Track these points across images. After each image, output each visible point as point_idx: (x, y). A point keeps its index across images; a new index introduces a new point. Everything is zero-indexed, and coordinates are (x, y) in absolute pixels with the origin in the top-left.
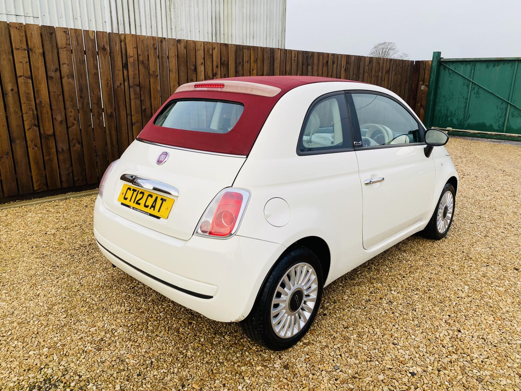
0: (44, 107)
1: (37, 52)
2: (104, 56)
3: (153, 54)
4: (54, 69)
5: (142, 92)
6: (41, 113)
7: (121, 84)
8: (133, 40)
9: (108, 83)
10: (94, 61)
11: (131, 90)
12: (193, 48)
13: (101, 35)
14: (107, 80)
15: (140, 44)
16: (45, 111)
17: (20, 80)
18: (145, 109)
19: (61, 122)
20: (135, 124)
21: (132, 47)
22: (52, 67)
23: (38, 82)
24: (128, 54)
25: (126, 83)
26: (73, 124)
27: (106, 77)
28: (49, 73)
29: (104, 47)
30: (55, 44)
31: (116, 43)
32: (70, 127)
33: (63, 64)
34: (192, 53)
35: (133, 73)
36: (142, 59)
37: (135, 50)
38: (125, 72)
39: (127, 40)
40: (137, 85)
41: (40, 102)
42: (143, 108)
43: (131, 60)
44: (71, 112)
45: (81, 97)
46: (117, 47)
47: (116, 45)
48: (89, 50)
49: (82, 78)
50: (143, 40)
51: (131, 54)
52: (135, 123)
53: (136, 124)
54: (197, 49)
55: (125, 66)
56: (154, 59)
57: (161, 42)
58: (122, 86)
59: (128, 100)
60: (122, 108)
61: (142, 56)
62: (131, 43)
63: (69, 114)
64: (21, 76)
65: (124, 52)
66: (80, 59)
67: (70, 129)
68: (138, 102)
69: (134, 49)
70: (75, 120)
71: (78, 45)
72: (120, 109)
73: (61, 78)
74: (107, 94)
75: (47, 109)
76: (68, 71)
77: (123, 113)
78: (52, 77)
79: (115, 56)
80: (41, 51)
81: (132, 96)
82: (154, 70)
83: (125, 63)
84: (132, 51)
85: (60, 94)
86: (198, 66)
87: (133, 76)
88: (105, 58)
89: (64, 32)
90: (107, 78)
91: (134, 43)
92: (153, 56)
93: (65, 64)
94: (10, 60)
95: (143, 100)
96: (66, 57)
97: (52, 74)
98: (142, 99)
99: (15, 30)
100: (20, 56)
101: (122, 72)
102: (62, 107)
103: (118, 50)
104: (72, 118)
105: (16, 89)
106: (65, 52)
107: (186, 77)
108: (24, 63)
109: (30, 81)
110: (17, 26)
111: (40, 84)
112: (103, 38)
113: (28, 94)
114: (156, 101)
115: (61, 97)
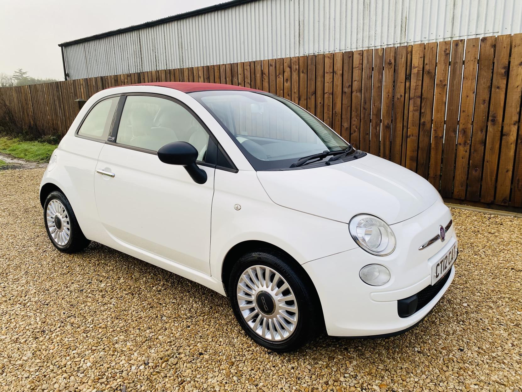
0: (337, 116)
1: (338, 73)
2: (388, 70)
3: (443, 62)
4: (348, 86)
5: (423, 104)
6: (335, 120)
7: (401, 96)
8: (420, 50)
9: (388, 95)
10: (379, 75)
11: (411, 102)
12: (507, 45)
13: (389, 51)
14: (388, 93)
15: (429, 52)
16: (337, 120)
17: (326, 96)
18: (424, 122)
19: (347, 128)
20: (409, 137)
21: (418, 57)
22: (347, 84)
23: (336, 97)
24: (413, 65)
25: (407, 95)
26: (355, 131)
27: (387, 90)
28: (344, 89)
29: (390, 61)
30: (351, 65)
31: (402, 56)
32: (352, 133)
33: (355, 81)
34: (505, 52)
35: (415, 84)
36: (428, 68)
37: (421, 61)
38: (408, 84)
39: (414, 50)
40: (418, 97)
41: (335, 112)
42: (422, 121)
43: (415, 71)
44: (355, 121)
45: (364, 108)
46: (403, 60)
47: (401, 58)
48: (376, 66)
49: (367, 92)
50: (433, 47)
51: (416, 65)
52: (410, 135)
53: (411, 137)
54: (513, 46)
55: (408, 77)
56: (444, 66)
57: (457, 45)
58: (403, 99)
59: (406, 112)
60: (399, 120)
61: (429, 64)
62: (418, 53)
63: (353, 123)
64: (326, 93)
65: (409, 63)
66: (368, 75)
67: (352, 136)
68: (417, 114)
69: (420, 59)
70: (357, 128)
71: (368, 64)
72: (397, 120)
73: (352, 92)
74: (387, 106)
75: (338, 118)
76: (357, 87)
77: (399, 125)
78: (345, 92)
79: (399, 69)
80: (341, 72)
81: (411, 108)
82: (442, 79)
83: (409, 74)
84: (417, 62)
85: (349, 106)
86: (513, 67)
87: (414, 88)
88: (389, 72)
89: (359, 54)
90: (389, 90)
91: (421, 53)
92: (443, 63)
93: (356, 81)
94: (322, 81)
95: (423, 113)
96: (357, 75)
97: (346, 90)
98: (423, 111)
99: (328, 59)
100: (328, 77)
101: (403, 84)
102: (349, 117)
103: (403, 62)
104: (354, 127)
105: (322, 103)
106: (358, 71)
107: (489, 84)
108: (330, 83)
109: (331, 96)
110: (329, 56)
111: (337, 98)
112: (390, 53)
113: (329, 106)
114: (439, 114)
115: (349, 108)
